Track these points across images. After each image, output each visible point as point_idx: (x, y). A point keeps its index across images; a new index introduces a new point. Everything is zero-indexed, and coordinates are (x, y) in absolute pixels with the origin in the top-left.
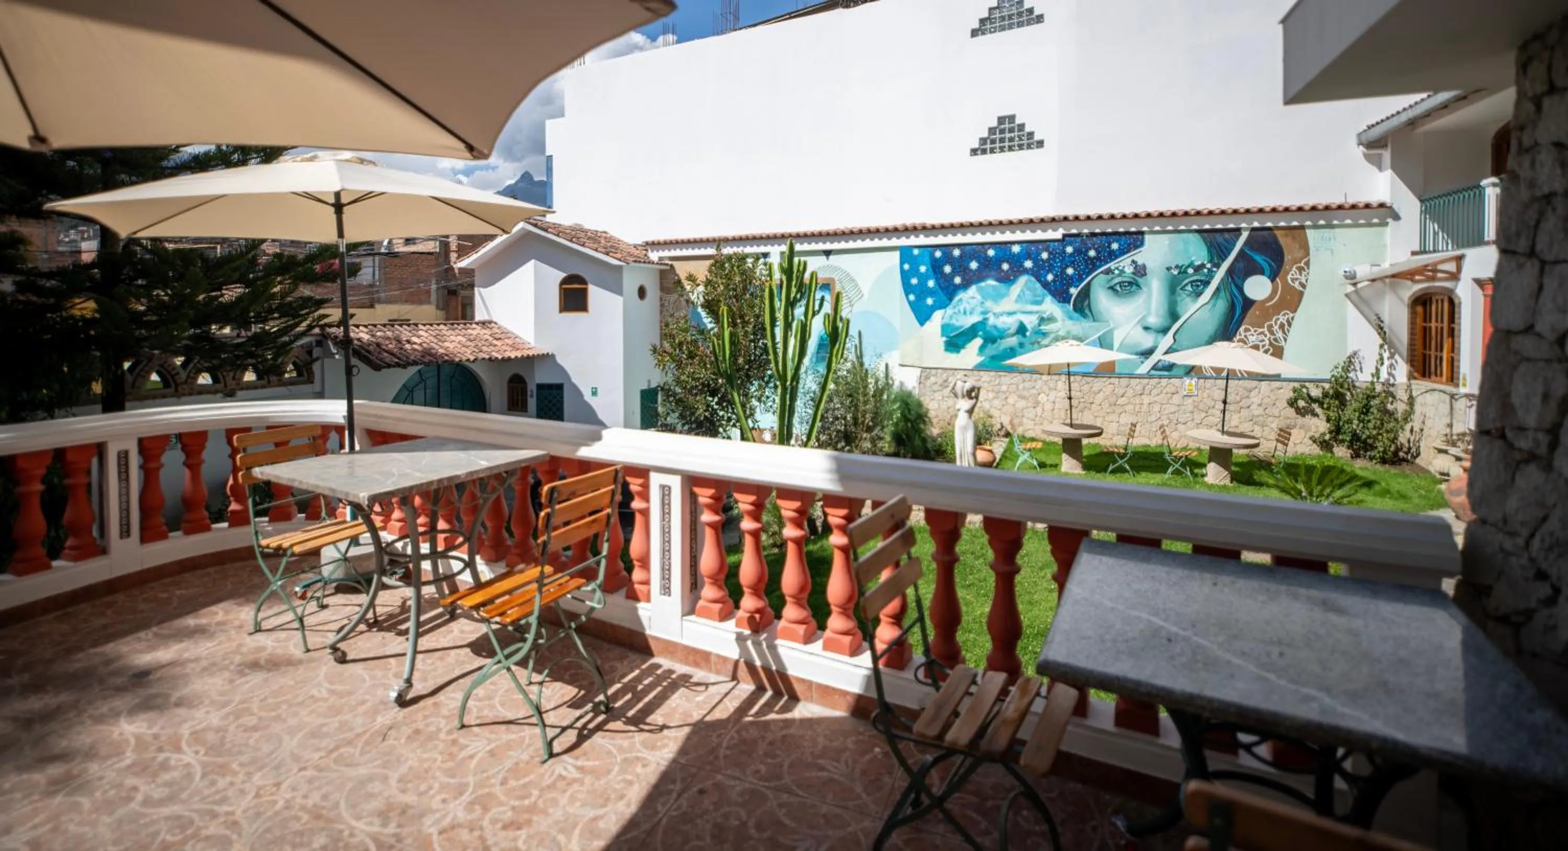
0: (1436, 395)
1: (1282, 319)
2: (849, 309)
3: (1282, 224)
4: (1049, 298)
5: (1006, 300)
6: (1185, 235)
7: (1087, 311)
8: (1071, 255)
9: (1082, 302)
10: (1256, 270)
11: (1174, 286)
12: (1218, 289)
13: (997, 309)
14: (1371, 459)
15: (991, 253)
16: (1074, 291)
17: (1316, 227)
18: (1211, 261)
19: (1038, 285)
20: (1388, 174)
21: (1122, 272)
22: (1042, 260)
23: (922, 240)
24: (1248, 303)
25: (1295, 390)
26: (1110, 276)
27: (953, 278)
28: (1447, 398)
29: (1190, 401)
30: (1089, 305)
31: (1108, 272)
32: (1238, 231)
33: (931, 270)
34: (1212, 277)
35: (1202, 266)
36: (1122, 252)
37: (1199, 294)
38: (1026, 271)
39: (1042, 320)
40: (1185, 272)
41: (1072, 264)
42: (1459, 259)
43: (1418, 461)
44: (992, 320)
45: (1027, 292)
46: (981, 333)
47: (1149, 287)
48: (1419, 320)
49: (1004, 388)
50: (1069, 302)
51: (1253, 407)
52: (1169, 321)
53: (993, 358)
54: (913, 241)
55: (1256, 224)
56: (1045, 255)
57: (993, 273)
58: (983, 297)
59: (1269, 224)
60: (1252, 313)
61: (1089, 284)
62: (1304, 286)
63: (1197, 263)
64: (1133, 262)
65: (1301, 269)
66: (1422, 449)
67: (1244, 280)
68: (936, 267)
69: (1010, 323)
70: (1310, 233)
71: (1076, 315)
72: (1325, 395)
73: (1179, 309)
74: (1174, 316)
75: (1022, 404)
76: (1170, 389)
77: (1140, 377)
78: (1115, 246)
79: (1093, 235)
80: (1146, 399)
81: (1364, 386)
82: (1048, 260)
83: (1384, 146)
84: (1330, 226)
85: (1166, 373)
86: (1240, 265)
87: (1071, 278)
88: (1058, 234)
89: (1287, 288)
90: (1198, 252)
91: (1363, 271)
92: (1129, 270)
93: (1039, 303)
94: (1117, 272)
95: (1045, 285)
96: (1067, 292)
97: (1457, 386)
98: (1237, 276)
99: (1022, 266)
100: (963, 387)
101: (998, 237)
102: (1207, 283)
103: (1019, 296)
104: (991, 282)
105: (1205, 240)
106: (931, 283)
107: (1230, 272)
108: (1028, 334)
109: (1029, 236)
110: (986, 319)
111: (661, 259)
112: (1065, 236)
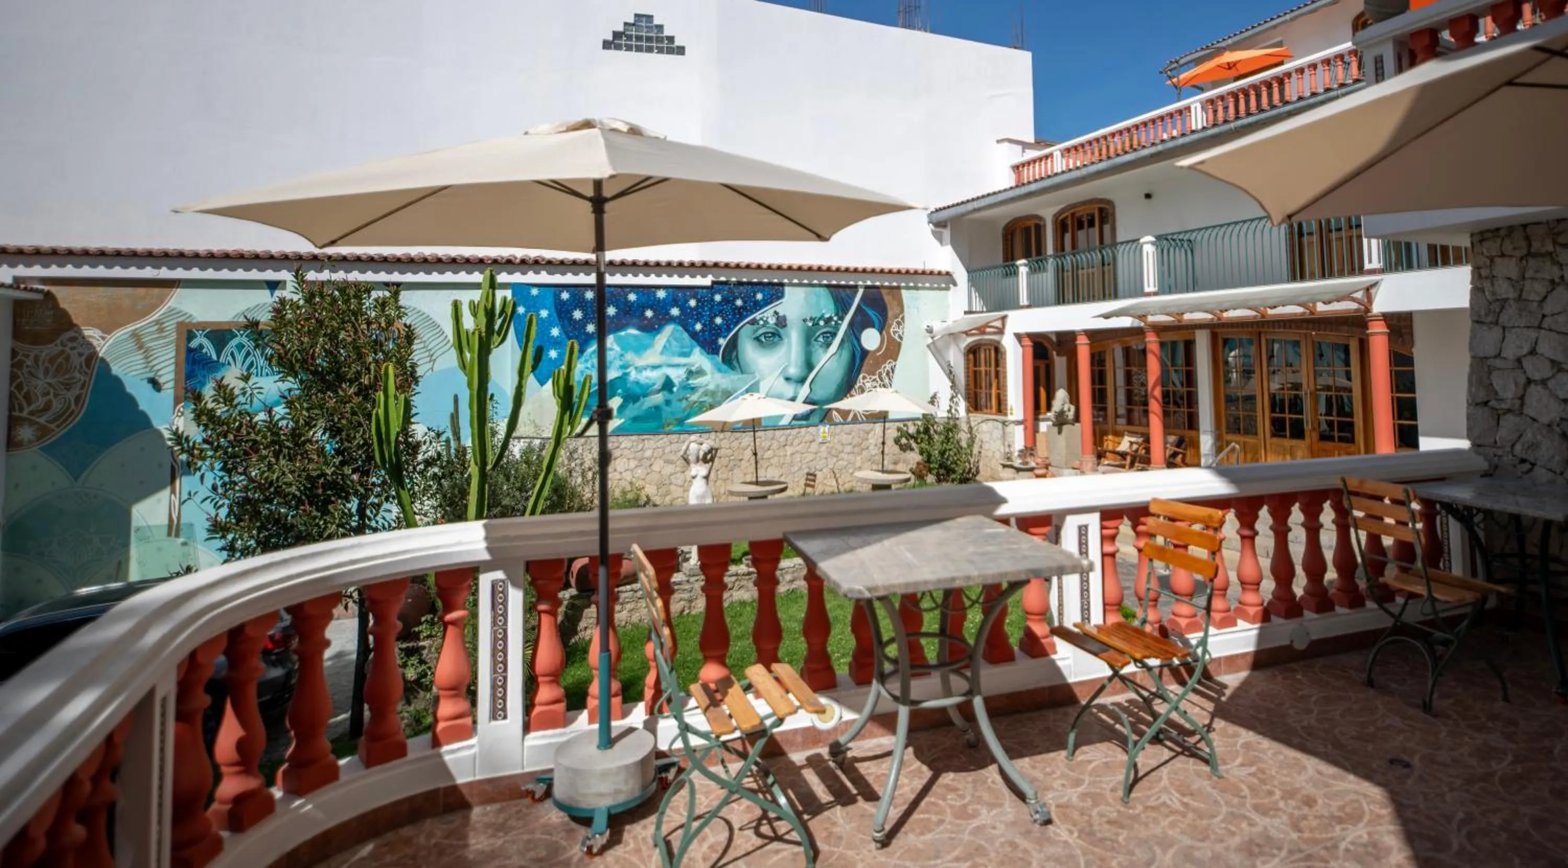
0: (990, 424)
1: (888, 367)
2: (430, 365)
3: (886, 284)
4: (697, 350)
5: (649, 352)
6: (817, 289)
7: (735, 363)
8: (719, 303)
9: (731, 352)
10: (869, 324)
11: (809, 338)
12: (843, 340)
13: (640, 363)
14: (953, 481)
15: (632, 297)
16: (722, 342)
17: (908, 288)
18: (837, 314)
19: (686, 335)
20: (949, 248)
21: (766, 322)
22: (690, 308)
23: (544, 278)
24: (865, 353)
25: (899, 429)
26: (755, 327)
27: (584, 326)
28: (1000, 425)
29: (824, 448)
30: (737, 357)
31: (754, 322)
32: (856, 287)
33: (555, 315)
34: (838, 329)
35: (830, 319)
36: (767, 302)
37: (828, 345)
38: (672, 319)
39: (690, 374)
40: (818, 324)
41: (721, 313)
42: (1004, 318)
43: (978, 478)
44: (633, 375)
45: (674, 343)
46: (620, 391)
47: (789, 336)
48: (971, 365)
49: (648, 453)
50: (717, 354)
51: (872, 447)
52: (806, 371)
53: (635, 419)
54: (531, 277)
55: (869, 283)
56: (693, 303)
57: (635, 321)
58: (622, 349)
59: (878, 283)
60: (869, 361)
61: (736, 335)
62: (901, 338)
63: (827, 316)
64: (776, 313)
65: (899, 324)
66: (981, 468)
67: (861, 332)
68: (562, 312)
69: (654, 377)
70: (904, 293)
71: (724, 367)
72: (918, 432)
73: (814, 360)
74: (809, 366)
75: (669, 469)
76: (809, 438)
77: (784, 428)
78: (759, 296)
79: (740, 284)
80: (789, 450)
81: (942, 421)
82: (697, 307)
83: (945, 226)
84: (916, 288)
85: (804, 422)
86: (859, 318)
87: (719, 327)
88: (707, 281)
89: (891, 340)
90: (827, 308)
91: (938, 327)
92: (772, 321)
93: (686, 355)
94: (761, 322)
95: (694, 335)
96: (715, 342)
97: (1006, 415)
98: (856, 328)
99: (668, 314)
100: (699, 450)
101: (641, 280)
102: (834, 335)
103: (665, 347)
104: (632, 331)
105: (832, 294)
106: (555, 332)
107: (851, 324)
108: (675, 389)
109: (676, 280)
110: (626, 375)
111: (17, 280)
112: (714, 283)
